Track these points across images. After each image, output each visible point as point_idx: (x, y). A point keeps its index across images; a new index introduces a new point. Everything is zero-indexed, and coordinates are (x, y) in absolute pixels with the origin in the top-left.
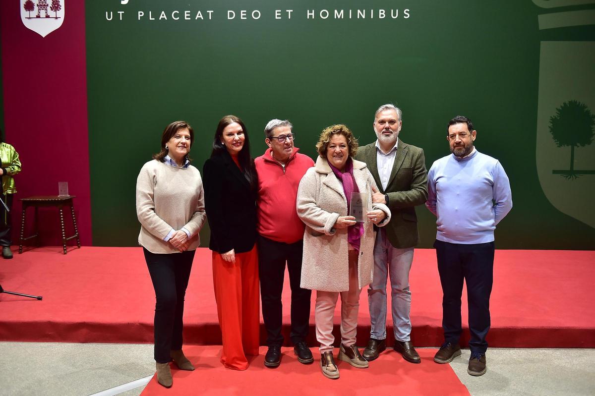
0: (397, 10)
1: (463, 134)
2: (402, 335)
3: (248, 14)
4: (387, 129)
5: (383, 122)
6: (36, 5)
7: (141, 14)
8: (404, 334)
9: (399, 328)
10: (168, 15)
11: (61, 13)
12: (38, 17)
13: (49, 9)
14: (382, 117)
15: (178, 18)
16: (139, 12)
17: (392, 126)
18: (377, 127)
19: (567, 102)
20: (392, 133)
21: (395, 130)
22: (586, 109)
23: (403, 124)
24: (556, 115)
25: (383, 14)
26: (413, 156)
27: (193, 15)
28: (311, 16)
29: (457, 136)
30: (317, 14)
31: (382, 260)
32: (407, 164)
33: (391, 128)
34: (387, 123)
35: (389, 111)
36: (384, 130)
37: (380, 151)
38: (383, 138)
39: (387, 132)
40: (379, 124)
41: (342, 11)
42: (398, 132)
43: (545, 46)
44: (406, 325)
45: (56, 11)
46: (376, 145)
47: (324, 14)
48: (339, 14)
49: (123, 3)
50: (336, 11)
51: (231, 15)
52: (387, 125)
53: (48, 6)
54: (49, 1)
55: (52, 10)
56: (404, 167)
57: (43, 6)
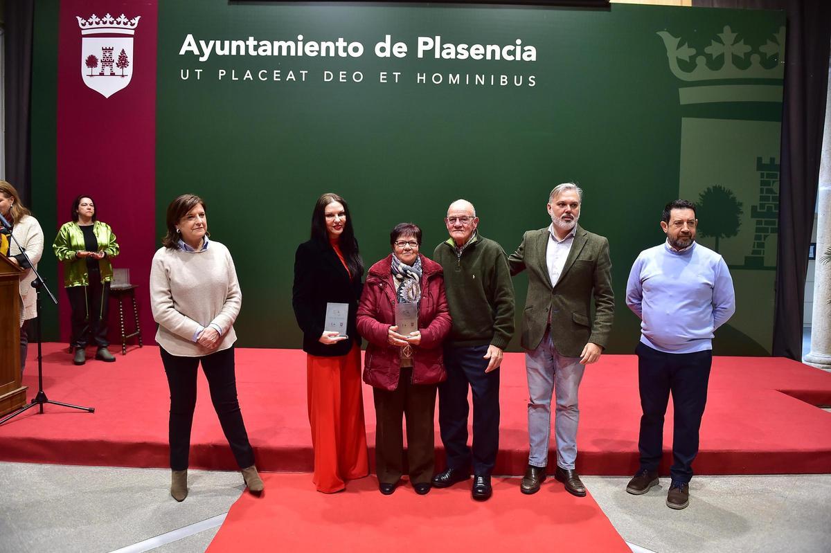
0: (521, 77)
3: (349, 77)
4: (568, 213)
6: (99, 61)
8: (568, 461)
9: (562, 453)
10: (255, 74)
11: (129, 70)
12: (102, 74)
13: (114, 65)
15: (266, 79)
16: (220, 71)
17: (573, 210)
19: (711, 188)
20: (573, 218)
21: (576, 215)
22: (732, 196)
24: (699, 201)
25: (505, 80)
26: (594, 247)
27: (283, 75)
28: (421, 80)
29: (685, 223)
30: (429, 78)
31: (546, 368)
32: (585, 256)
34: (568, 206)
36: (564, 214)
37: (553, 237)
39: (568, 217)
41: (458, 76)
42: (579, 217)
43: (687, 123)
44: (570, 449)
45: (122, 68)
46: (549, 230)
47: (437, 78)
48: (454, 79)
49: (201, 59)
50: (451, 75)
51: (328, 76)
52: (568, 208)
53: (113, 62)
54: (116, 57)
55: (118, 66)
56: (580, 259)
57: (107, 62)
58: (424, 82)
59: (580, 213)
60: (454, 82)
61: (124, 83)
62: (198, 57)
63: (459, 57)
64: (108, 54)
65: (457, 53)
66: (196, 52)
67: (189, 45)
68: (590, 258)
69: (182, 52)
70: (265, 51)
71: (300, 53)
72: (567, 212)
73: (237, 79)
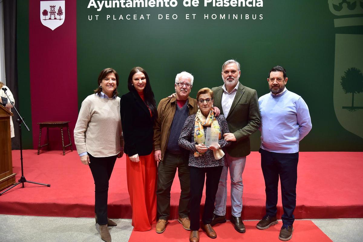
0: (256, 15)
1: (279, 79)
2: (235, 212)
3: (170, 17)
4: (230, 76)
5: (227, 72)
7: (108, 17)
8: (237, 212)
9: (234, 208)
10: (124, 17)
11: (63, 17)
12: (50, 19)
13: (56, 14)
14: (228, 68)
15: (130, 19)
16: (107, 16)
17: (234, 75)
18: (224, 75)
20: (233, 79)
21: (236, 77)
25: (248, 17)
26: (248, 95)
27: (138, 17)
28: (206, 18)
29: (275, 80)
30: (210, 17)
32: (243, 101)
33: (232, 76)
34: (230, 72)
35: (232, 64)
36: (228, 77)
39: (230, 78)
41: (224, 15)
42: (238, 78)
44: (239, 206)
45: (60, 15)
47: (214, 17)
48: (223, 17)
50: (221, 15)
51: (160, 17)
52: (230, 74)
53: (55, 12)
54: (57, 10)
55: (58, 15)
56: (240, 103)
57: (53, 13)
58: (208, 18)
59: (239, 76)
60: (222, 18)
61: (61, 23)
62: (97, 9)
63: (225, 5)
65: (224, 4)
66: (96, 7)
67: (92, 3)
68: (246, 102)
69: (89, 7)
70: (129, 5)
71: (146, 6)
73: (116, 19)
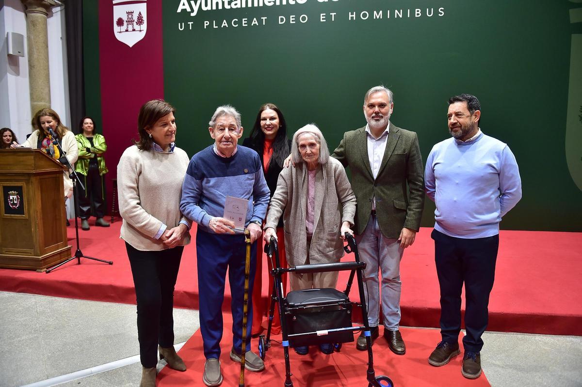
0: (432, 9)
1: (459, 114)
2: (390, 324)
3: (297, 19)
4: (377, 113)
5: (372, 106)
6: (125, 21)
7: (206, 24)
8: (393, 324)
9: (387, 317)
10: (229, 23)
11: (144, 27)
12: (127, 31)
13: (135, 23)
14: (373, 101)
15: (237, 25)
16: (205, 22)
17: (383, 110)
18: (367, 111)
20: (382, 117)
21: (385, 114)
23: (395, 107)
25: (419, 13)
26: (406, 141)
27: (250, 21)
28: (352, 18)
29: (453, 116)
30: (358, 16)
31: (372, 248)
33: (381, 112)
34: (377, 107)
35: (380, 94)
36: (374, 115)
37: (370, 136)
38: (373, 123)
39: (377, 116)
40: (368, 109)
41: (381, 12)
42: (389, 115)
44: (395, 314)
45: (140, 25)
46: (366, 130)
47: (364, 15)
48: (378, 15)
49: (192, 15)
50: (375, 12)
51: (281, 20)
52: (377, 109)
53: (134, 21)
54: (135, 18)
55: (137, 24)
56: (396, 153)
57: (130, 22)
58: (354, 19)
59: (391, 111)
60: (378, 17)
61: (141, 36)
62: (190, 13)
64: (130, 16)
66: (189, 10)
67: (184, 5)
68: (404, 151)
69: (179, 11)
70: (236, 4)
71: (261, 4)
72: (375, 113)
73: (217, 27)
